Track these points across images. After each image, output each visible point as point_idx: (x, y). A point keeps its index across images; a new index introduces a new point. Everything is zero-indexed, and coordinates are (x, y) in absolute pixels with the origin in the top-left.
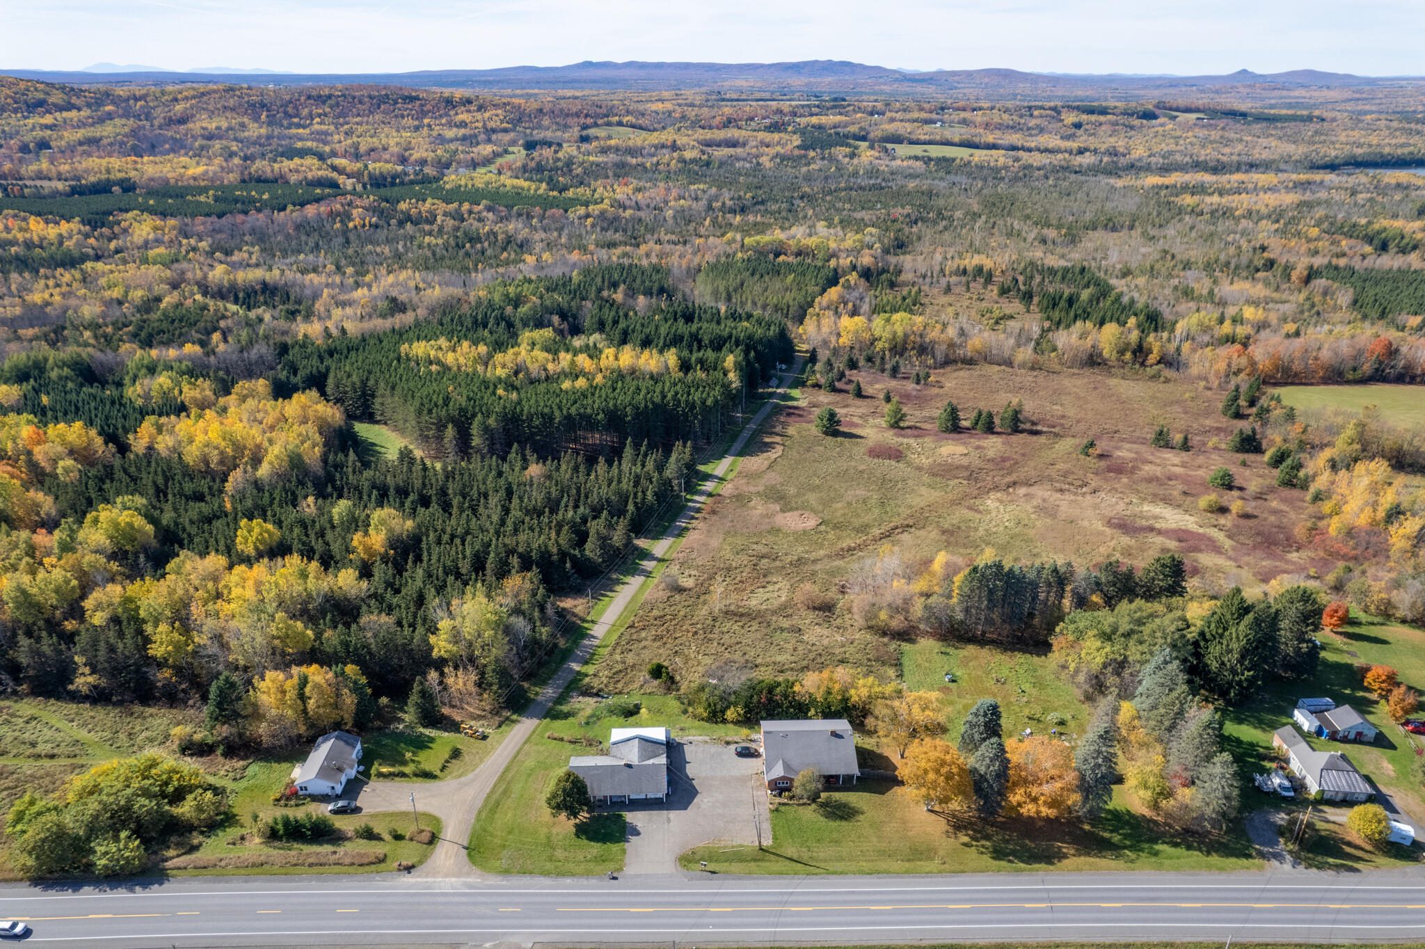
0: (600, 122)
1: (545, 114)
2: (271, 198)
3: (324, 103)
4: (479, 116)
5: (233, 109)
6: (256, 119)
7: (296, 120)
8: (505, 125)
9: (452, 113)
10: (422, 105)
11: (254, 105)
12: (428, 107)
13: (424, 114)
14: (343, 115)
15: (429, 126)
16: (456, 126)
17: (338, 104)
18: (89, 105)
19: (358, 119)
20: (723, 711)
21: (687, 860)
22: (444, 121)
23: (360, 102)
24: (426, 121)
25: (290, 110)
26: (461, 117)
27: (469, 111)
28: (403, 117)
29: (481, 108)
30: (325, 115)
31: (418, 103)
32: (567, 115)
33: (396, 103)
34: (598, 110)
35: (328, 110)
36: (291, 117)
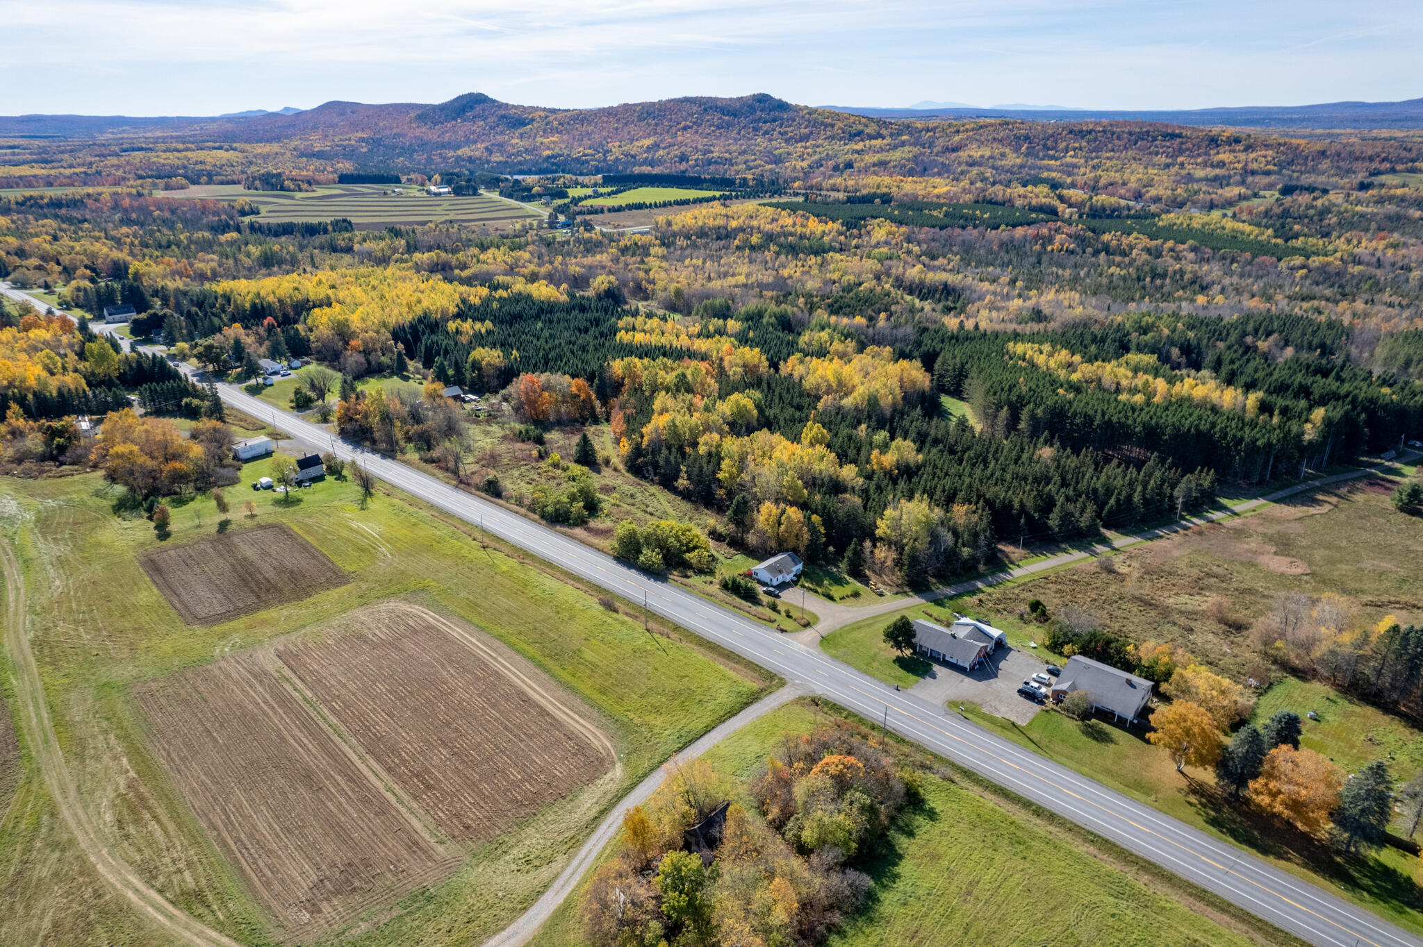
0: (1399, 167)
1: (1327, 157)
2: (990, 218)
3: (1082, 138)
4: (1242, 156)
5: (1000, 141)
6: (1017, 150)
7: (1051, 152)
8: (1271, 167)
9: (1212, 152)
10: (1182, 143)
11: (1019, 138)
12: (1189, 145)
13: (1181, 152)
14: (1097, 150)
15: (1182, 164)
16: (1213, 166)
17: (1096, 139)
18: (891, 135)
19: (1109, 155)
20: (1062, 645)
21: (953, 704)
22: (1199, 160)
23: (1119, 138)
24: (1180, 159)
25: (1049, 143)
26: (1221, 157)
27: (1234, 151)
28: (1157, 154)
29: (1247, 149)
30: (1081, 149)
31: (1179, 140)
32: (1357, 159)
33: (1155, 139)
34: (1404, 154)
35: (1084, 144)
36: (1049, 149)
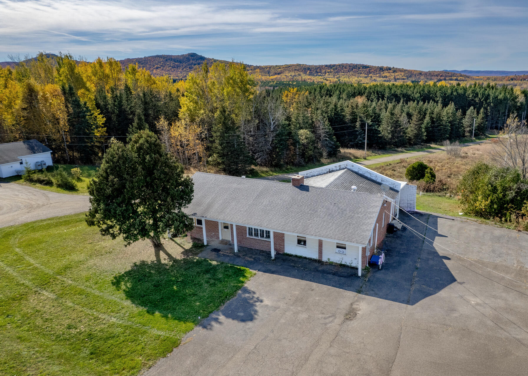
0: (447, 78)
1: (422, 75)
3: (331, 68)
4: (393, 74)
5: (298, 70)
6: (305, 73)
7: (319, 74)
8: (404, 77)
9: (382, 73)
10: (370, 70)
11: (305, 69)
12: (373, 70)
13: (370, 73)
14: (338, 72)
15: (371, 77)
16: (382, 77)
17: (336, 69)
19: (343, 74)
22: (378, 75)
23: (345, 68)
24: (370, 75)
25: (318, 70)
26: (385, 74)
27: (389, 73)
28: (361, 73)
29: (394, 71)
30: (331, 72)
31: (368, 69)
32: (432, 76)
33: (359, 68)
34: (447, 74)
35: (332, 70)
36: (318, 73)
